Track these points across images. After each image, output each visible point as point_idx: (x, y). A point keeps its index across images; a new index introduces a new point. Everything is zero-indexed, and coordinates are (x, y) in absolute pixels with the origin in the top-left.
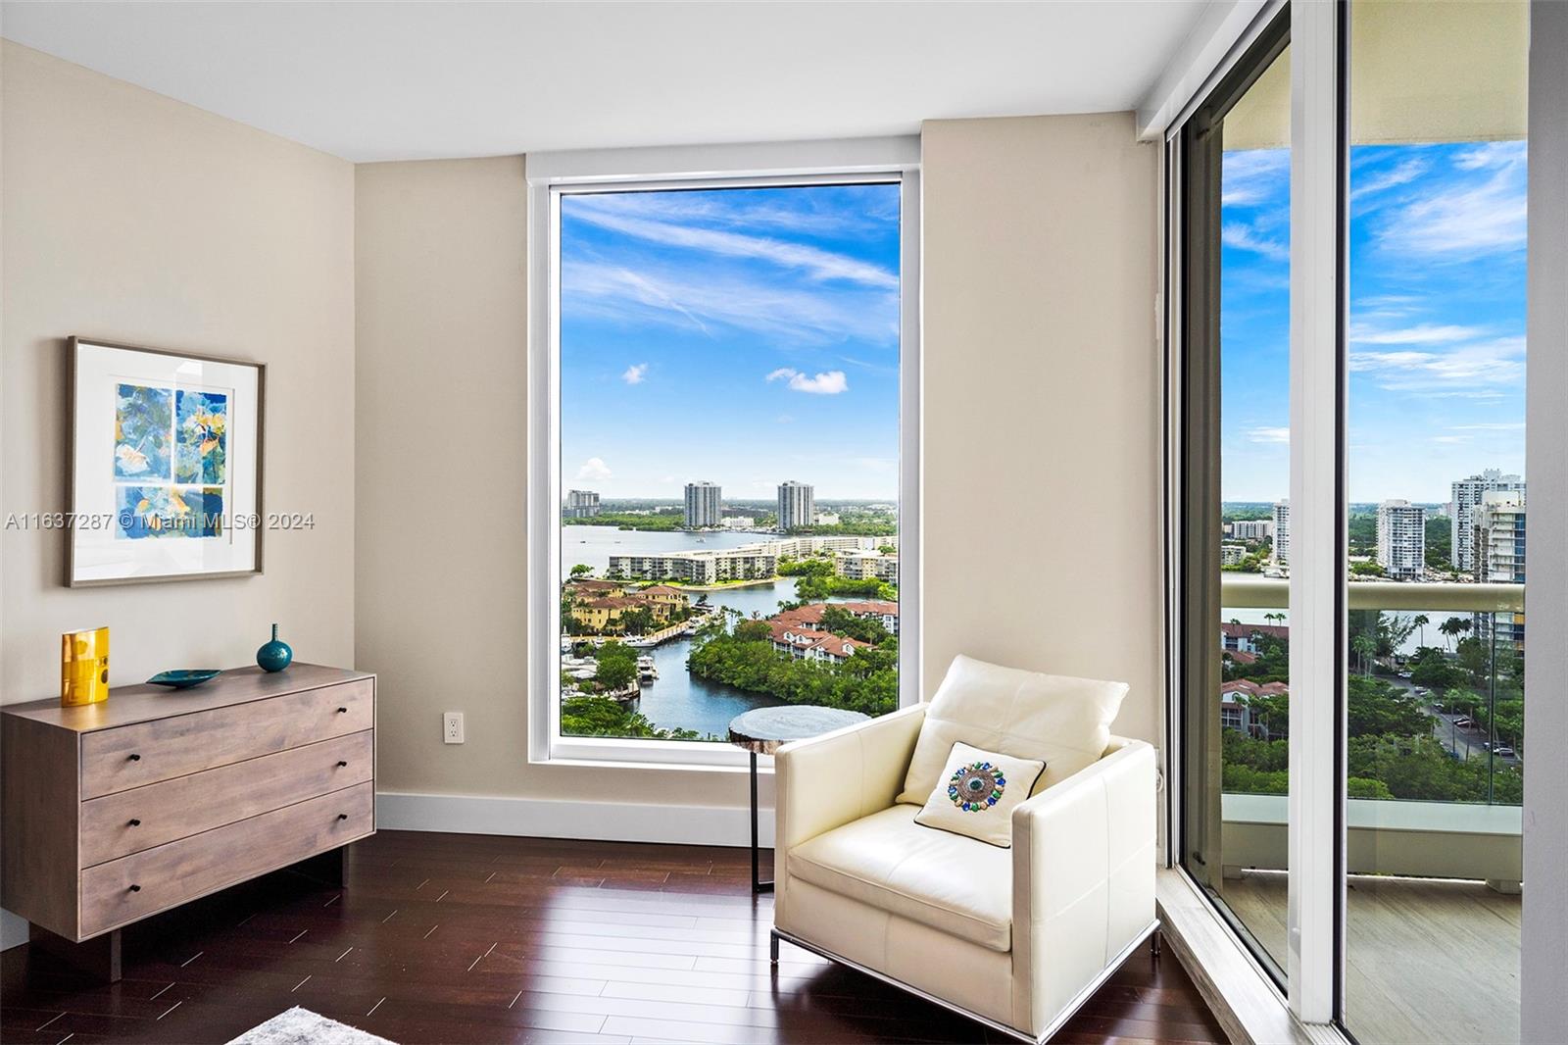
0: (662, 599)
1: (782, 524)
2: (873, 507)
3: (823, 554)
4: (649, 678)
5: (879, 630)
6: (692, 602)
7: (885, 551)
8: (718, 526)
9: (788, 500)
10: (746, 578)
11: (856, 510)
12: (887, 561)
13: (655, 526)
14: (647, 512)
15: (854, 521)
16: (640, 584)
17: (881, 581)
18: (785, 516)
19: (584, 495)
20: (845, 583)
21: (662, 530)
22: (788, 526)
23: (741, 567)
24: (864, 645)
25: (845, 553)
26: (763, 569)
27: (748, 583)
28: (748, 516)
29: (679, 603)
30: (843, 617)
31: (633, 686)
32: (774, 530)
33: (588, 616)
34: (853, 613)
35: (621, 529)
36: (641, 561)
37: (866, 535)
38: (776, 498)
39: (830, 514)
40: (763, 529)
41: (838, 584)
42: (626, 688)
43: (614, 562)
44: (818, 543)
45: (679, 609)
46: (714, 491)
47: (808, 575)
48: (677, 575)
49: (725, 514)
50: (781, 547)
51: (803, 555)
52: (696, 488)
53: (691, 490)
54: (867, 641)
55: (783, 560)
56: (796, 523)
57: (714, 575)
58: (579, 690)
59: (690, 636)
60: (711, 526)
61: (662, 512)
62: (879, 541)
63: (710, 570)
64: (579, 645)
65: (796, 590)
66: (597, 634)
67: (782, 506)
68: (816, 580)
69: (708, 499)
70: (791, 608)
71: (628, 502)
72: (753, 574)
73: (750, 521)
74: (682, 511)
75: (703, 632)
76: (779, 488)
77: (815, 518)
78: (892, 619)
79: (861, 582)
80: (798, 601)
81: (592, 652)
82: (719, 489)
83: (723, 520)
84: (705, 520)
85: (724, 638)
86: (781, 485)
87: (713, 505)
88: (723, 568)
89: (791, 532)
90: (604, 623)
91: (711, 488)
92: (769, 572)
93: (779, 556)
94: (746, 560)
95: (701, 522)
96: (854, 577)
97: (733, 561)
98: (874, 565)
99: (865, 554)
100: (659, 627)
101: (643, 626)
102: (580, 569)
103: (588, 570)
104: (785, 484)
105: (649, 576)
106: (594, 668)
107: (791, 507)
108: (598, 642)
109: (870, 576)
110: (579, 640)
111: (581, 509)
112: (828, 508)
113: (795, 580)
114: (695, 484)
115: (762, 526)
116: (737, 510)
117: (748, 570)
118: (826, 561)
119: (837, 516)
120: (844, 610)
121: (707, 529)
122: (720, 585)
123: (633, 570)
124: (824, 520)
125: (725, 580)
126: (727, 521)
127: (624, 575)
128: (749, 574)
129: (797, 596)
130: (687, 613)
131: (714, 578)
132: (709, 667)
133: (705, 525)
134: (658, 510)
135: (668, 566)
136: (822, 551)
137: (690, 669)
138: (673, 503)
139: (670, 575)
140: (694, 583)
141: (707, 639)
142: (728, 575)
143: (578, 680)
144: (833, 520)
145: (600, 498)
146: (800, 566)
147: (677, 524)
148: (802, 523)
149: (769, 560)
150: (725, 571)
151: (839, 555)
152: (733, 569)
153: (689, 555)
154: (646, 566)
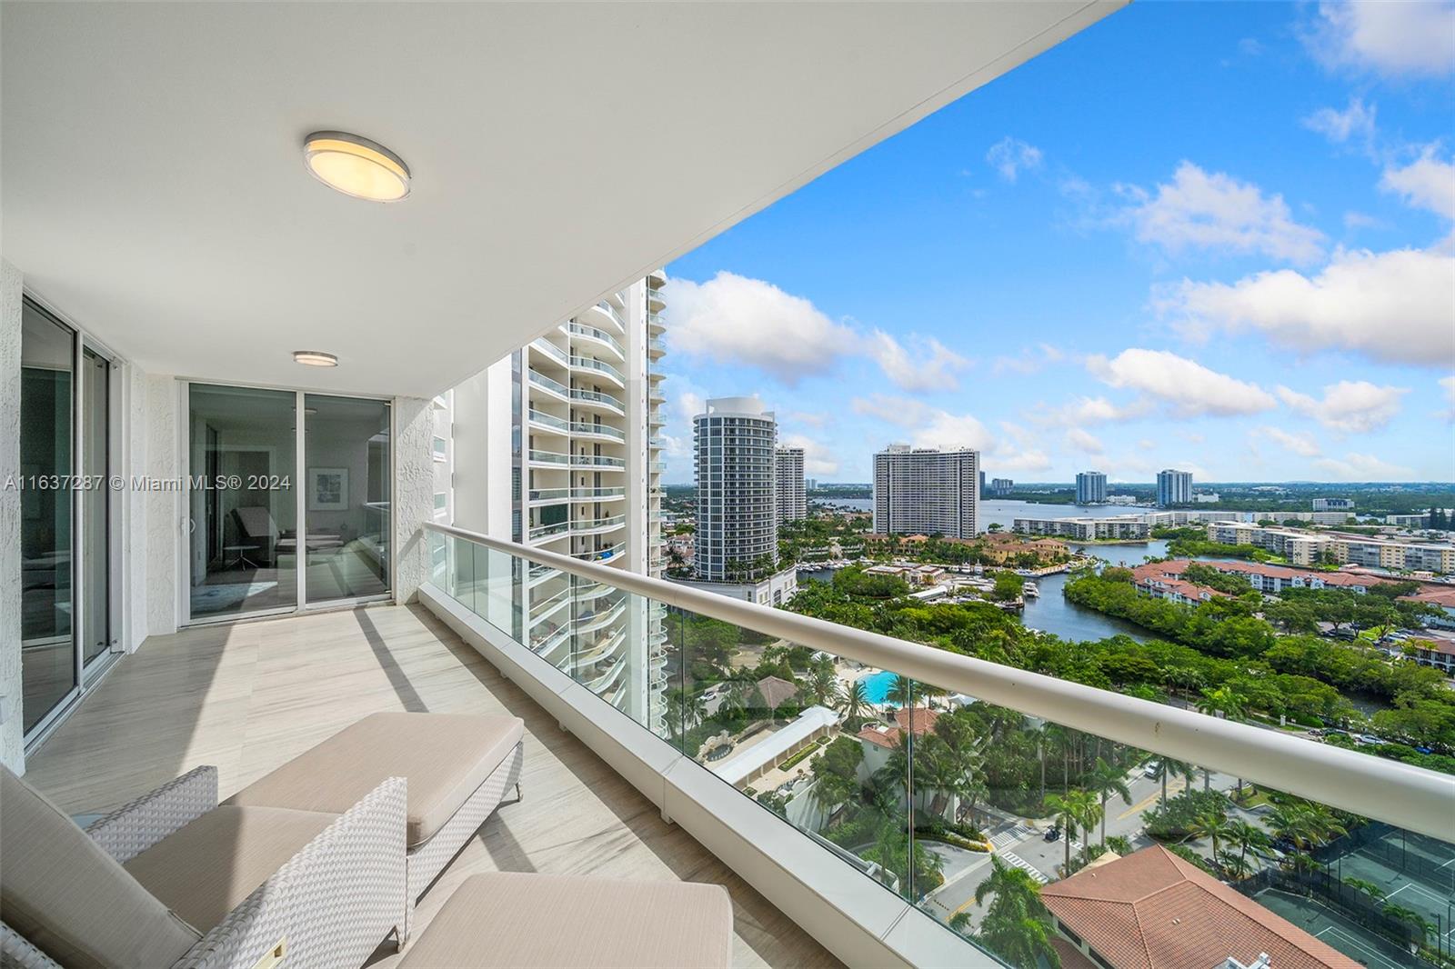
0: (1049, 548)
1: (1161, 502)
2: (1259, 488)
3: (1197, 524)
4: (1033, 596)
5: (1244, 586)
6: (1072, 552)
7: (1263, 524)
8: (1104, 502)
9: (1167, 484)
10: (1122, 538)
11: (1240, 490)
12: (1263, 532)
13: (1053, 501)
14: (1048, 492)
15: (1236, 499)
16: (1033, 537)
17: (1257, 547)
18: (1164, 496)
19: (1003, 481)
20: (1216, 545)
21: (1058, 503)
22: (1167, 502)
23: (1118, 530)
24: (1221, 594)
25: (1219, 524)
26: (1137, 531)
27: (1124, 541)
28: (1130, 495)
29: (1061, 551)
30: (1206, 572)
31: (1020, 600)
32: (1154, 505)
33: (993, 554)
34: (1217, 569)
35: (1028, 502)
36: (1037, 523)
37: (1248, 510)
38: (1156, 482)
39: (1211, 494)
40: (1144, 504)
41: (1209, 547)
42: (1014, 600)
43: (1018, 523)
44: (1193, 515)
45: (1061, 555)
46: (1100, 479)
47: (1180, 540)
48: (1064, 533)
49: (1109, 494)
50: (1154, 516)
51: (1179, 524)
52: (1086, 476)
53: (1081, 477)
54: (1228, 592)
55: (1158, 526)
56: (1174, 499)
57: (1094, 535)
58: (981, 598)
59: (1067, 573)
60: (1097, 502)
61: (1059, 492)
62: (1259, 516)
63: (1091, 531)
64: (987, 571)
65: (1168, 549)
66: (999, 566)
67: (1161, 488)
68: (1187, 543)
69: (1095, 484)
70: (1155, 561)
71: (1036, 485)
72: (1128, 536)
73: (1133, 498)
74: (1074, 491)
75: (1077, 572)
76: (1158, 475)
77: (1194, 496)
78: (1261, 578)
79: (1234, 547)
80: (1164, 556)
81: (994, 576)
82: (1105, 476)
83: (1108, 498)
84: (1093, 497)
85: (1091, 577)
86: (1160, 473)
87: (1099, 485)
88: (1102, 530)
89: (1169, 507)
90: (1004, 559)
91: (1097, 477)
92: (1143, 535)
93: (1155, 523)
94: (1122, 526)
95: (1090, 499)
96: (1227, 542)
97: (1111, 525)
98: (1249, 534)
99: (1240, 525)
100: (1044, 565)
101: (1032, 564)
102: (994, 526)
103: (999, 527)
104: (1164, 472)
105: (1042, 533)
106: (992, 585)
107: (1170, 488)
108: (1000, 569)
109: (1244, 543)
110: (987, 568)
111: (1001, 490)
112: (1207, 489)
113: (1167, 542)
114: (1085, 473)
115: (1143, 502)
116: (1120, 491)
117: (1124, 532)
118: (1201, 528)
119: (1217, 495)
120: (1210, 568)
121: (1094, 504)
122: (1099, 542)
123: (1031, 528)
124: (1202, 499)
125: (1104, 539)
126: (1112, 498)
127: (1024, 531)
128: (1125, 535)
129: (1167, 552)
130: (1067, 558)
131: (1093, 537)
132: (1079, 595)
133: (1094, 501)
134: (1056, 490)
135: (1058, 527)
136: (1198, 521)
137: (1065, 595)
138: (1070, 486)
139: (1058, 533)
140: (1078, 539)
141: (1079, 577)
142: (1107, 535)
143: (981, 591)
144: (1215, 498)
145: (1014, 483)
146: (1174, 532)
147: (1071, 500)
148: (1181, 500)
149: (1143, 527)
150: (1104, 532)
151: (1213, 525)
152: (1111, 531)
153: (1075, 520)
154: (1041, 526)
